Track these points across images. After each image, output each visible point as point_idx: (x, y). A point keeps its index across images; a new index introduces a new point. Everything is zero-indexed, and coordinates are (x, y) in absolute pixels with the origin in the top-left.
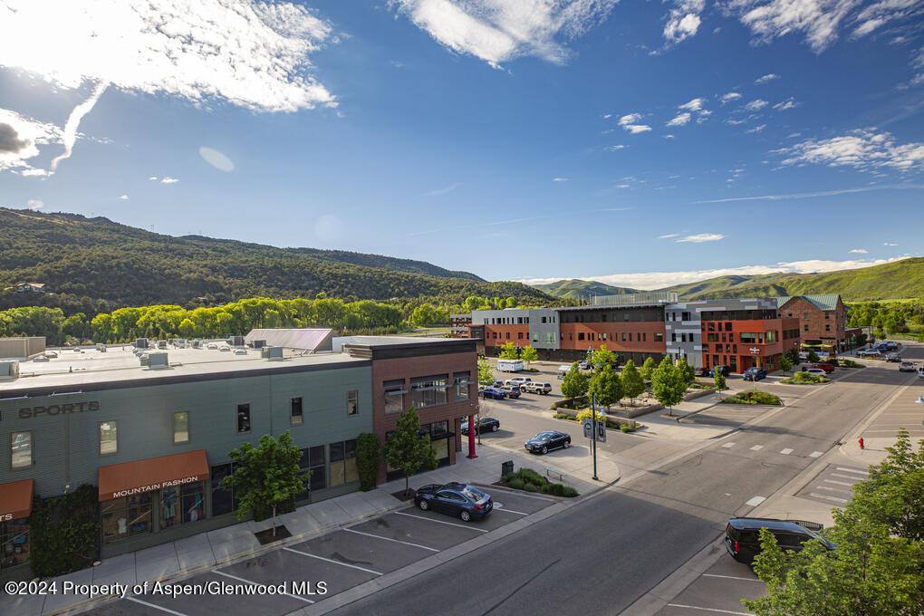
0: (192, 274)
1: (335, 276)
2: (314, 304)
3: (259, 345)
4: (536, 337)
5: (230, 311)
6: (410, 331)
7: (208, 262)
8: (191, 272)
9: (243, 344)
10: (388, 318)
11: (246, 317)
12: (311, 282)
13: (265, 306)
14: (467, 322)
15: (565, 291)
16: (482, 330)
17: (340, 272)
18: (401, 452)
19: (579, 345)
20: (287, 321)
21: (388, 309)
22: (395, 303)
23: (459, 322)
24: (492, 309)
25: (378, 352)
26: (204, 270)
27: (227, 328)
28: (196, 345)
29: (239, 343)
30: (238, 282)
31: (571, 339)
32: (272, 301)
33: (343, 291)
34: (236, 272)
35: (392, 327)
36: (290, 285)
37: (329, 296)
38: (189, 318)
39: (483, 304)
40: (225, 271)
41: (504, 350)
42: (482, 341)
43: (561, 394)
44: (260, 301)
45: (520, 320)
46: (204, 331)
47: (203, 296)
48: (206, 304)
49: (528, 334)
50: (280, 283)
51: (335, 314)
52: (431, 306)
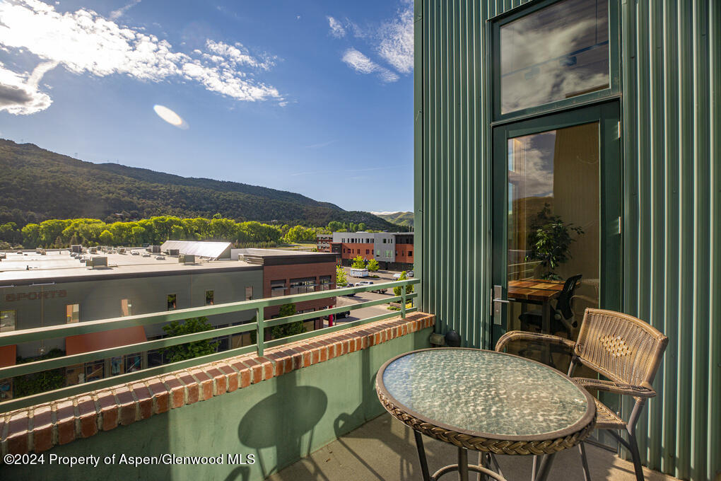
0: (111, 195)
1: (229, 202)
2: (212, 223)
3: (174, 253)
4: (378, 252)
5: (143, 225)
6: (286, 245)
7: (124, 186)
8: (109, 193)
9: (160, 251)
10: (269, 236)
11: (156, 231)
12: (209, 205)
13: (172, 222)
14: (329, 241)
15: (401, 220)
16: (339, 248)
17: (232, 198)
19: (408, 260)
20: (190, 235)
21: (270, 228)
22: (275, 224)
23: (324, 240)
24: (348, 231)
25: (268, 261)
26: (121, 192)
27: (140, 239)
28: (122, 252)
29: (157, 251)
30: (150, 202)
31: (403, 255)
32: (178, 219)
33: (234, 213)
34: (146, 194)
35: (272, 242)
36: (192, 207)
37: (223, 217)
38: (108, 230)
39: (341, 227)
40: (139, 194)
41: (355, 262)
42: (340, 256)
43: (393, 293)
44: (168, 219)
45: (368, 240)
46: (122, 241)
47: (120, 213)
48: (122, 219)
49: (373, 250)
50: (184, 205)
51: (228, 231)
52: (302, 228)
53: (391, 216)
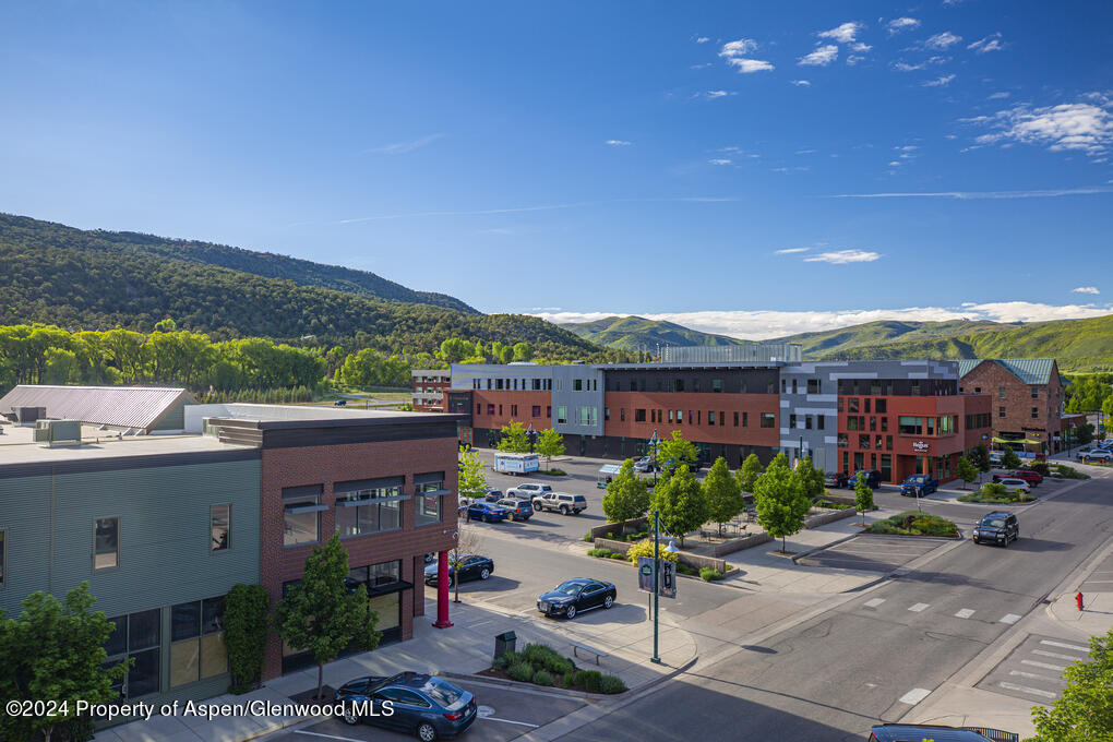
1: (195, 290)
2: (151, 342)
3: (32, 416)
4: (562, 413)
6: (339, 397)
10: (296, 373)
12: (146, 299)
13: (46, 340)
14: (442, 385)
15: (615, 335)
16: (466, 403)
17: (204, 282)
18: (311, 618)
19: (635, 430)
20: (94, 372)
21: (296, 356)
22: (310, 345)
23: (428, 384)
24: (487, 363)
25: (275, 435)
31: (623, 419)
32: (61, 332)
33: (209, 320)
35: (302, 388)
36: (101, 302)
37: (180, 326)
39: (472, 353)
41: (506, 435)
42: (469, 420)
43: (603, 514)
44: (35, 332)
45: (537, 383)
49: (549, 408)
50: (78, 298)
51: (192, 361)
52: (378, 354)
53: (589, 326)
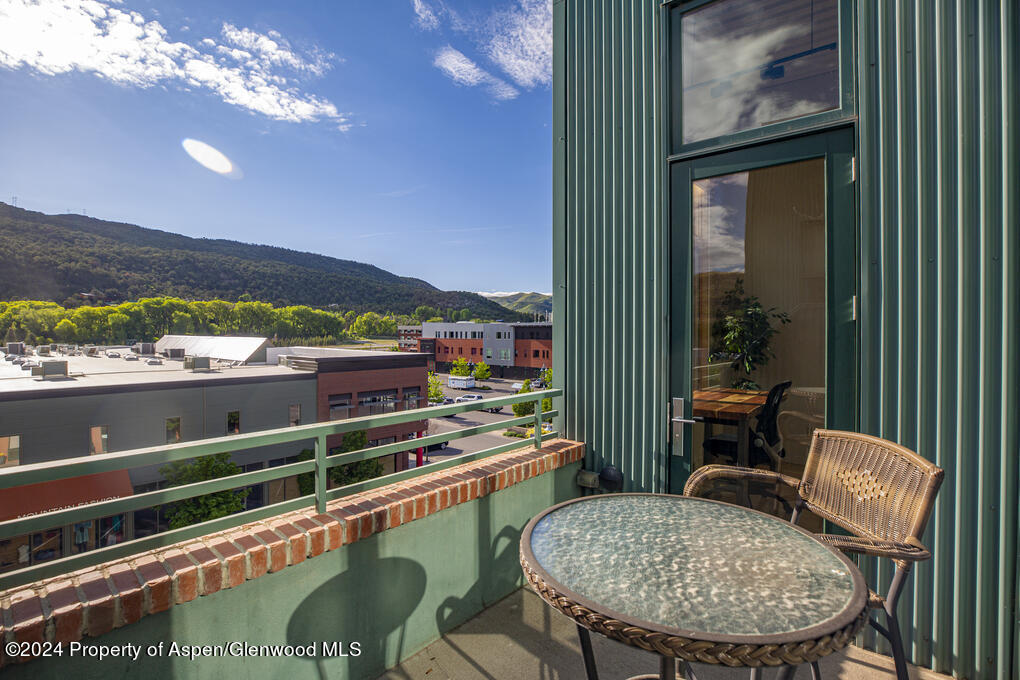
0: (73, 264)
1: (264, 276)
2: (237, 308)
3: (177, 354)
4: (490, 353)
5: (126, 312)
6: (352, 342)
7: (96, 249)
8: (71, 261)
9: (153, 352)
10: (325, 327)
11: (148, 321)
12: (233, 281)
13: (173, 307)
14: (416, 335)
15: (523, 304)
16: (432, 345)
17: (268, 271)
19: (534, 363)
20: (202, 327)
21: (326, 316)
22: (334, 310)
23: (408, 334)
24: (444, 321)
25: (325, 365)
26: (90, 260)
27: (122, 332)
28: (91, 353)
29: (149, 351)
30: (137, 276)
31: (526, 355)
32: (182, 302)
33: (272, 293)
34: (131, 264)
35: (330, 337)
36: (205, 284)
37: (254, 299)
38: (69, 318)
39: (435, 315)
40: (120, 262)
41: (455, 366)
42: (433, 357)
43: (513, 413)
44: (166, 302)
45: (474, 334)
46: (91, 336)
47: (89, 291)
48: (93, 302)
49: (481, 349)
50: (191, 281)
51: (261, 320)
52: (376, 316)
53: (507, 299)
